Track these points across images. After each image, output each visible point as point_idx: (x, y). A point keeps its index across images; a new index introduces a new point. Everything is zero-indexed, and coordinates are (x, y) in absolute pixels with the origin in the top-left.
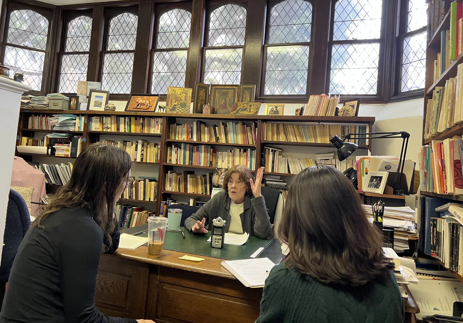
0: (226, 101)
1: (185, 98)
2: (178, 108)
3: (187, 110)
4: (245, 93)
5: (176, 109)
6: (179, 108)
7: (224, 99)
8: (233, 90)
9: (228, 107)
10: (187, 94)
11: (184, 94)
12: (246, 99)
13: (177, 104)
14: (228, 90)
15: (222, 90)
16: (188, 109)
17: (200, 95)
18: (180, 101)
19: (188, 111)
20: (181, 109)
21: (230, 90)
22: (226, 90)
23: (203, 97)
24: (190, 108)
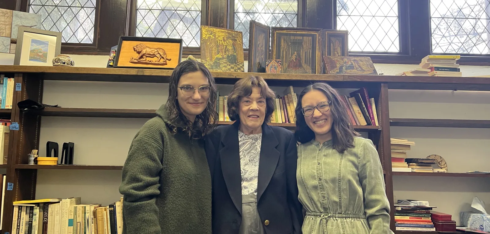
0: (299, 55)
1: (234, 48)
2: (224, 65)
3: (239, 69)
4: (333, 43)
5: (221, 66)
6: (226, 65)
7: (296, 53)
8: (310, 38)
9: (304, 66)
10: (236, 40)
11: (231, 41)
12: (336, 53)
13: (221, 57)
14: (301, 38)
15: (292, 37)
16: (242, 67)
17: (259, 42)
18: (225, 52)
19: (242, 70)
20: (230, 65)
21: (305, 37)
22: (299, 37)
23: (262, 46)
24: (243, 65)
